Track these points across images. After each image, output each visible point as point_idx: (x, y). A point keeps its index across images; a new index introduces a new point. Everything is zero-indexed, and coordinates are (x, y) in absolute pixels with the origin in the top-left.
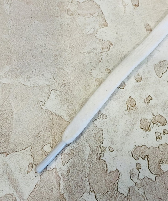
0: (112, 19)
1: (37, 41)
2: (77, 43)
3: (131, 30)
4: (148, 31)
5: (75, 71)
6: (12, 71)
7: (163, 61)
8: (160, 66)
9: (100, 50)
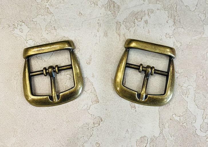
0: (103, 96)
1: (39, 115)
2: (72, 118)
3: (118, 107)
4: (132, 108)
5: (70, 144)
6: (17, 143)
7: (143, 136)
8: (141, 141)
9: (91, 125)
